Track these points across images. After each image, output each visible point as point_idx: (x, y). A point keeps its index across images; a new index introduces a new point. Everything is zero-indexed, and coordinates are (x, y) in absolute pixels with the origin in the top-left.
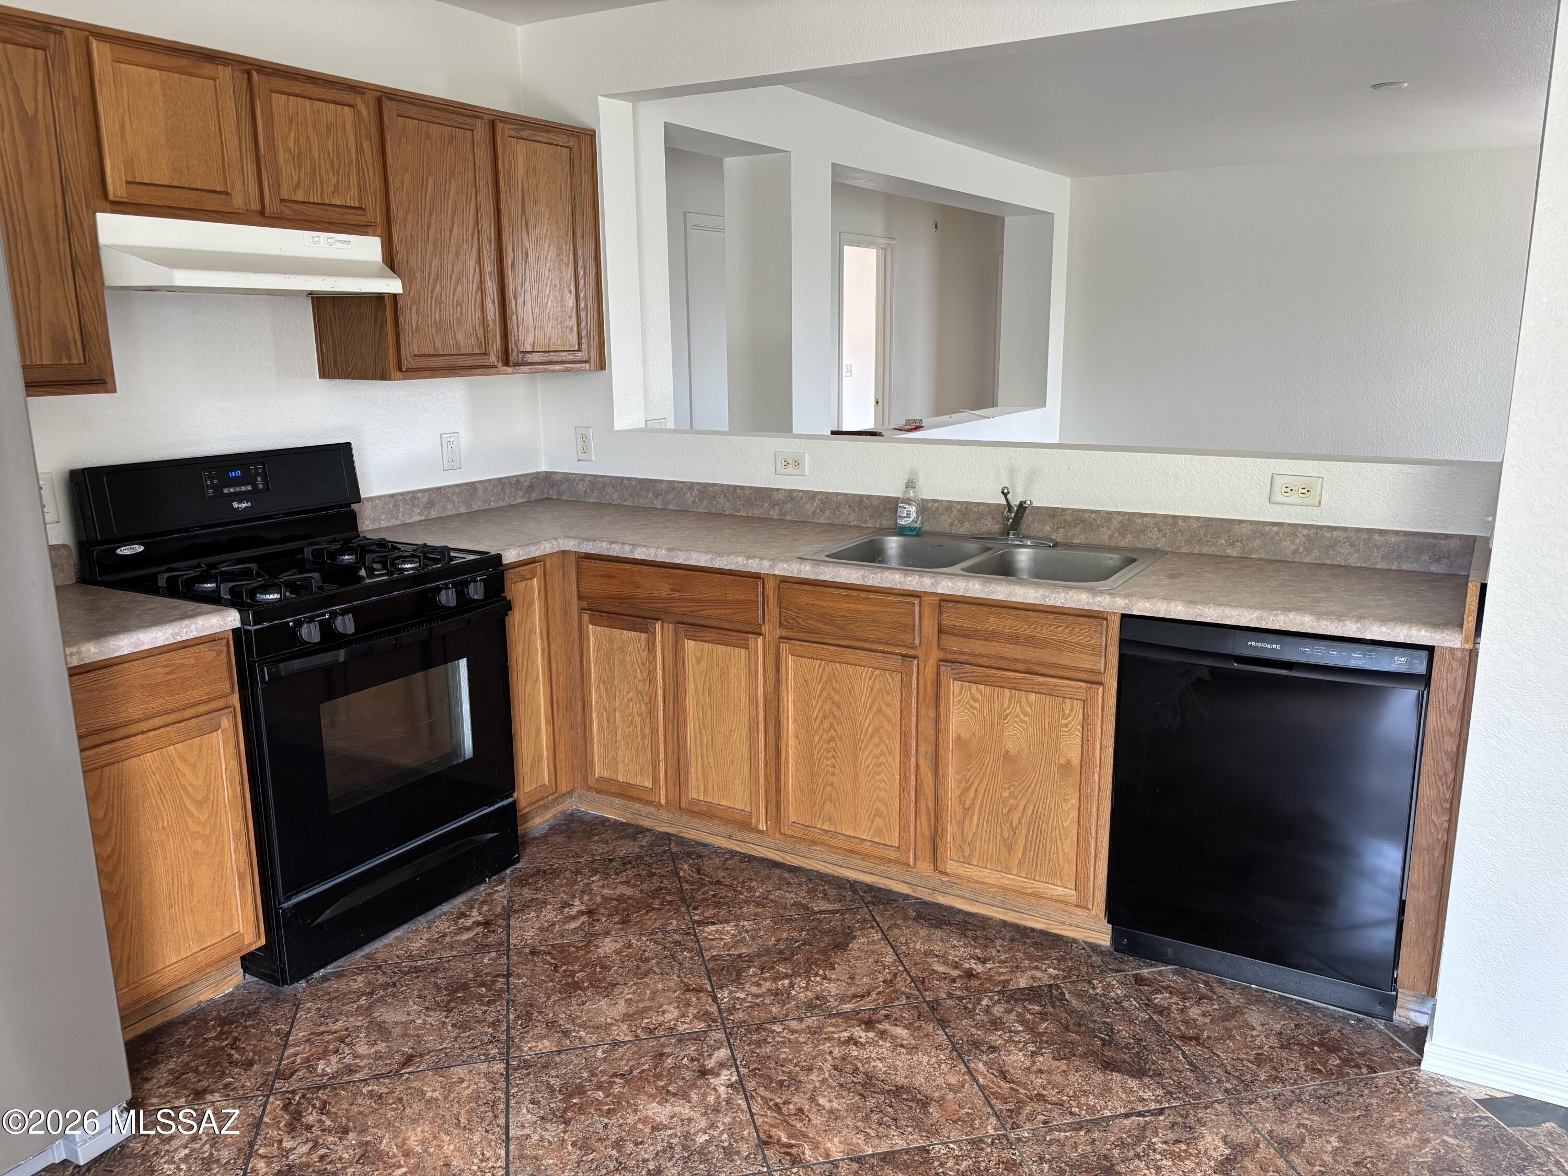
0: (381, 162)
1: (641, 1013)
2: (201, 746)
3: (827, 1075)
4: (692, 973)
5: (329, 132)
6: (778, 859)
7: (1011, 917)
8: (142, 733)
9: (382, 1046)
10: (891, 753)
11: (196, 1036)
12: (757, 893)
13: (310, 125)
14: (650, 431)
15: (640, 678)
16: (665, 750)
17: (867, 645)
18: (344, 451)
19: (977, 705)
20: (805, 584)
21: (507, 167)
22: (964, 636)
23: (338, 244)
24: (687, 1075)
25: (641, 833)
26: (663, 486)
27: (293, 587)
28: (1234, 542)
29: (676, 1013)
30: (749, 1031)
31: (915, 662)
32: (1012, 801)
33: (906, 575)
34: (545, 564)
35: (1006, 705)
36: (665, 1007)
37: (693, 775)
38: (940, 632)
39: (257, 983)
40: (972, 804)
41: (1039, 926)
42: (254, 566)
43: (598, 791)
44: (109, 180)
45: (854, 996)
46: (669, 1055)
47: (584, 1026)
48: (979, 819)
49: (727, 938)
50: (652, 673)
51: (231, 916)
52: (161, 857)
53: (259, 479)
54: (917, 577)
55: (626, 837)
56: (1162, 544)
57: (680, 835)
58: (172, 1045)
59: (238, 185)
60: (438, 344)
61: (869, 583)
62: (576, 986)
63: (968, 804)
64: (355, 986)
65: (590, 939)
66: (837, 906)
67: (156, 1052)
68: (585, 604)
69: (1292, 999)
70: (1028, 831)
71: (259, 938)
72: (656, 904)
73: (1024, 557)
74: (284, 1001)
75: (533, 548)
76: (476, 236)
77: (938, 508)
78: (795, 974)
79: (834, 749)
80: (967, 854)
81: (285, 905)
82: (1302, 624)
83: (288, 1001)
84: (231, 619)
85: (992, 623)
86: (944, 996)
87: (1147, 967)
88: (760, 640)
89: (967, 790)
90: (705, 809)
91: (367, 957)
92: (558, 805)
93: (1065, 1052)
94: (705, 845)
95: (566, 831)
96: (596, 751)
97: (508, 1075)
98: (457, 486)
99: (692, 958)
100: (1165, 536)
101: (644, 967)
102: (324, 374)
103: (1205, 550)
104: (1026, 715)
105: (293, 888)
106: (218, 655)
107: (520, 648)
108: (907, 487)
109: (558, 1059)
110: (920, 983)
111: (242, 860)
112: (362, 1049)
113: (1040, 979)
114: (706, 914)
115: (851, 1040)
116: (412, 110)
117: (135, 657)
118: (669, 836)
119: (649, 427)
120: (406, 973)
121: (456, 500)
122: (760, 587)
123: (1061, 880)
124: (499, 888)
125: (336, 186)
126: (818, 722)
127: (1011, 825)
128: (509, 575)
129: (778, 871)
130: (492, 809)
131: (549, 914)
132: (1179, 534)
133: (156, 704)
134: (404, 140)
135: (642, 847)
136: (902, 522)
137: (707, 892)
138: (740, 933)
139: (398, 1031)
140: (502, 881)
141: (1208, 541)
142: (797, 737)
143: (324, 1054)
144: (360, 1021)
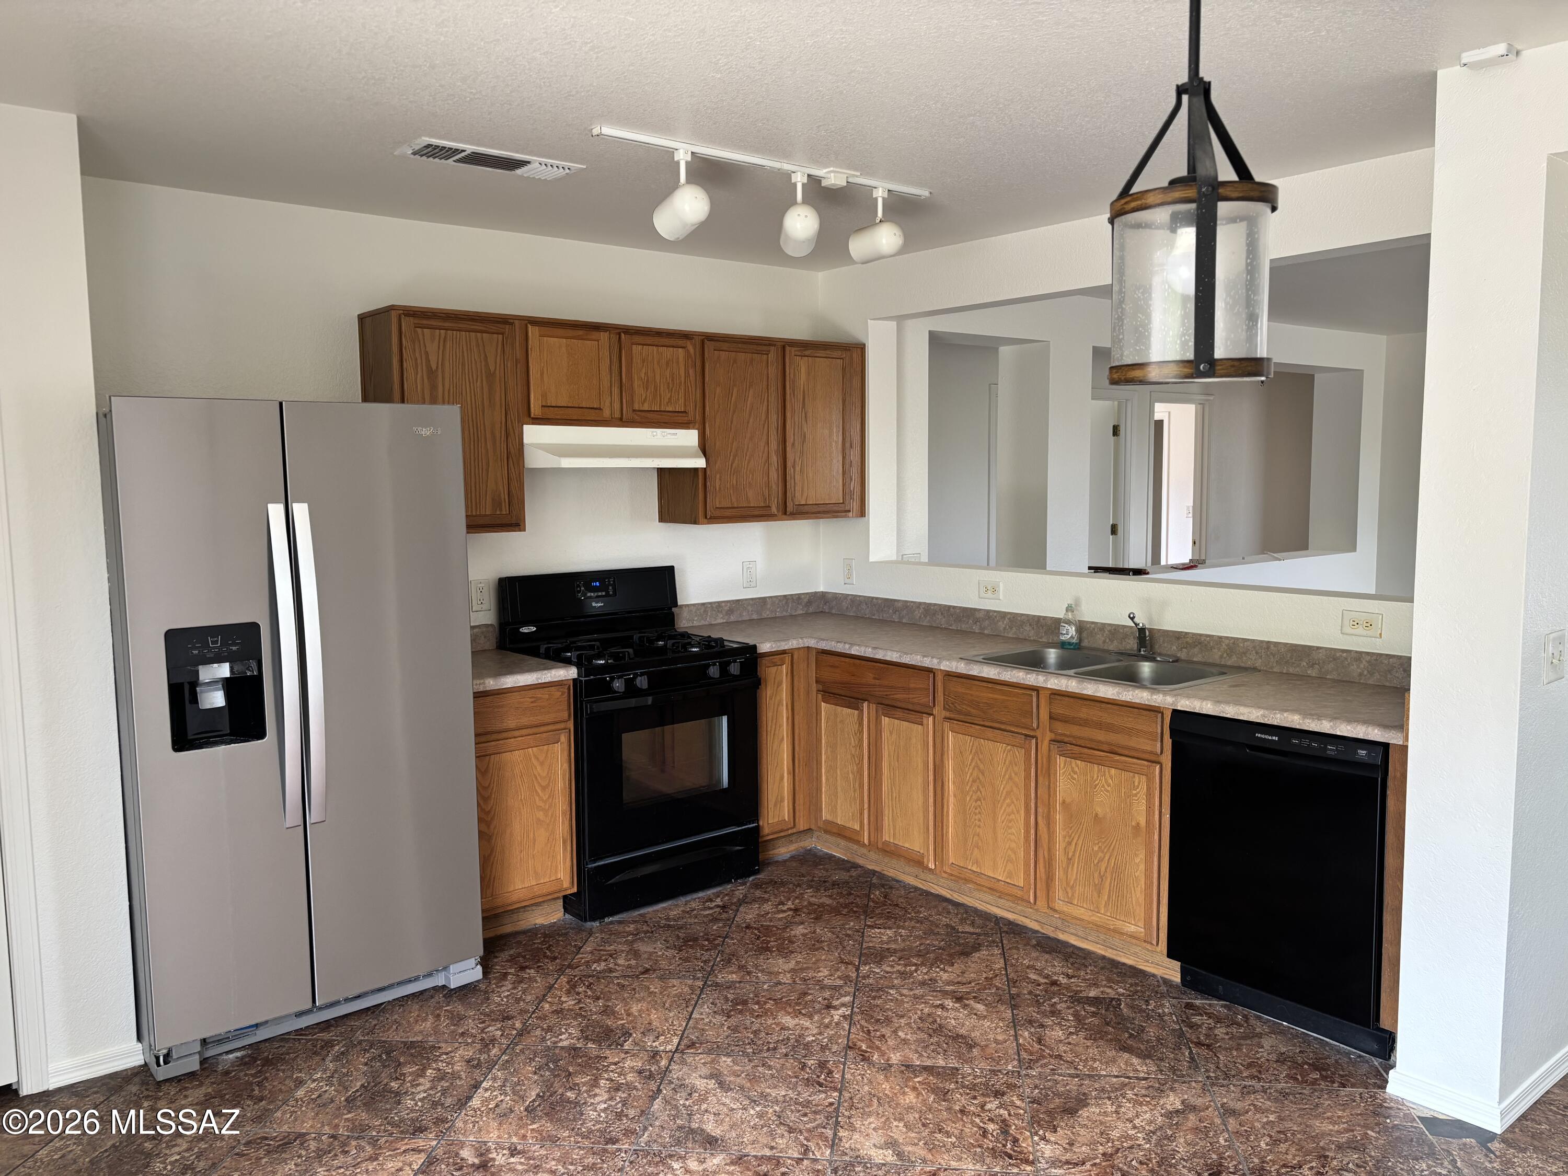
0: (701, 380)
1: (802, 970)
2: (548, 750)
3: (912, 1021)
4: (849, 953)
5: (667, 363)
6: (948, 896)
7: (1109, 954)
8: (515, 737)
9: (633, 962)
10: (1018, 812)
11: (529, 941)
12: (921, 915)
13: (655, 362)
14: (902, 561)
15: (853, 745)
16: (869, 801)
17: (1003, 727)
18: (668, 572)
19: (1075, 776)
20: (962, 677)
21: (792, 376)
22: (1066, 722)
23: (669, 436)
24: (817, 1006)
25: (854, 868)
26: (900, 604)
27: (615, 656)
28: (1313, 664)
29: (827, 973)
30: (872, 990)
31: (1034, 741)
32: (1100, 854)
33: (1027, 673)
34: (792, 656)
35: (1095, 777)
36: (821, 969)
37: (887, 821)
38: (1051, 718)
39: (571, 919)
40: (1073, 855)
41: (1129, 962)
42: (598, 643)
43: (826, 832)
44: (532, 406)
45: (958, 983)
46: (811, 994)
47: (763, 971)
48: (1078, 868)
49: (885, 938)
50: (861, 740)
51: (556, 867)
52: (518, 818)
53: (610, 588)
54: (1034, 675)
55: (843, 869)
56: (1258, 664)
57: (883, 872)
58: (515, 943)
59: (608, 404)
60: (734, 500)
61: (1002, 679)
62: (768, 949)
63: (1070, 857)
64: (627, 929)
65: (788, 925)
66: (978, 931)
67: (505, 945)
68: (821, 687)
69: (1312, 1036)
70: (1111, 878)
71: (573, 887)
72: (845, 911)
73: (1146, 669)
74: (584, 931)
75: (783, 643)
76: (766, 425)
77: (1094, 629)
78: (923, 964)
79: (980, 806)
80: (1070, 896)
81: (590, 866)
82: (1292, 721)
83: (586, 931)
84: (571, 673)
85: (1084, 712)
86: (1026, 992)
87: (1201, 999)
88: (931, 719)
89: (1070, 843)
90: (893, 849)
91: (640, 915)
92: (801, 841)
93: (1096, 1035)
94: (897, 881)
95: (801, 860)
96: (824, 799)
97: (703, 988)
98: (752, 599)
99: (854, 945)
100: (1261, 657)
101: (818, 945)
102: (661, 520)
103: (1291, 670)
104: (1109, 785)
105: (596, 857)
106: (562, 694)
107: (770, 714)
108: (1067, 610)
109: (737, 985)
110: (1012, 982)
111: (565, 831)
112: (621, 961)
113: (1108, 994)
114: (877, 922)
115: (942, 1007)
116: (725, 346)
117: (514, 690)
118: (874, 872)
119: (904, 560)
120: (661, 927)
121: (750, 609)
122: (931, 679)
123: (1134, 920)
124: (740, 888)
125: (670, 399)
126: (969, 784)
127: (1100, 873)
128: (764, 661)
129: (945, 904)
130: (740, 828)
131: (767, 907)
132: (1272, 657)
133: (525, 721)
134: (718, 365)
135: (851, 877)
136: (1063, 638)
137: (885, 909)
138: (896, 936)
139: (646, 956)
140: (744, 884)
141: (1294, 663)
142: (955, 796)
143: (598, 961)
144: (625, 948)
